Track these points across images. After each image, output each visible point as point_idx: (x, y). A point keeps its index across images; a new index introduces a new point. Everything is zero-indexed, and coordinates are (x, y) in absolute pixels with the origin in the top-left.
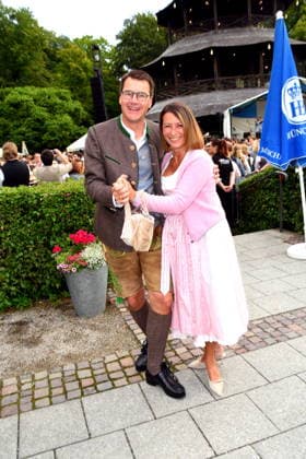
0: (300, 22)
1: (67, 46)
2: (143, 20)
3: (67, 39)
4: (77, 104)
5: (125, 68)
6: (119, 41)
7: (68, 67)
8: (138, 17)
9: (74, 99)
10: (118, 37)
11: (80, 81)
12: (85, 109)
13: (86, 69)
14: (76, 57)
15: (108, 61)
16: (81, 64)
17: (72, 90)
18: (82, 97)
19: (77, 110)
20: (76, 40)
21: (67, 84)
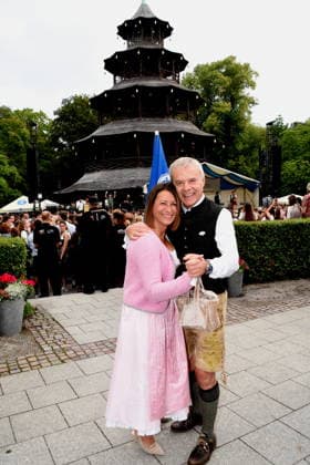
0: (210, 118)
1: (8, 116)
2: (79, 101)
3: (8, 110)
4: (13, 169)
5: (61, 140)
6: (57, 117)
7: (8, 135)
8: (75, 98)
9: (10, 164)
10: (55, 113)
11: (17, 148)
12: (21, 174)
13: (24, 138)
14: (16, 127)
15: (45, 132)
16: (20, 134)
17: (9, 156)
18: (18, 163)
19: (12, 174)
20: (17, 112)
21: (5, 150)
